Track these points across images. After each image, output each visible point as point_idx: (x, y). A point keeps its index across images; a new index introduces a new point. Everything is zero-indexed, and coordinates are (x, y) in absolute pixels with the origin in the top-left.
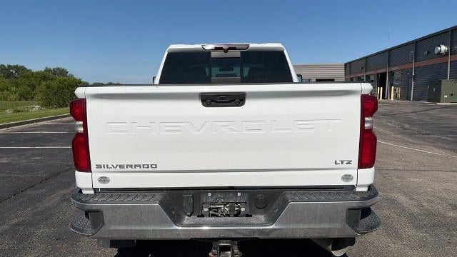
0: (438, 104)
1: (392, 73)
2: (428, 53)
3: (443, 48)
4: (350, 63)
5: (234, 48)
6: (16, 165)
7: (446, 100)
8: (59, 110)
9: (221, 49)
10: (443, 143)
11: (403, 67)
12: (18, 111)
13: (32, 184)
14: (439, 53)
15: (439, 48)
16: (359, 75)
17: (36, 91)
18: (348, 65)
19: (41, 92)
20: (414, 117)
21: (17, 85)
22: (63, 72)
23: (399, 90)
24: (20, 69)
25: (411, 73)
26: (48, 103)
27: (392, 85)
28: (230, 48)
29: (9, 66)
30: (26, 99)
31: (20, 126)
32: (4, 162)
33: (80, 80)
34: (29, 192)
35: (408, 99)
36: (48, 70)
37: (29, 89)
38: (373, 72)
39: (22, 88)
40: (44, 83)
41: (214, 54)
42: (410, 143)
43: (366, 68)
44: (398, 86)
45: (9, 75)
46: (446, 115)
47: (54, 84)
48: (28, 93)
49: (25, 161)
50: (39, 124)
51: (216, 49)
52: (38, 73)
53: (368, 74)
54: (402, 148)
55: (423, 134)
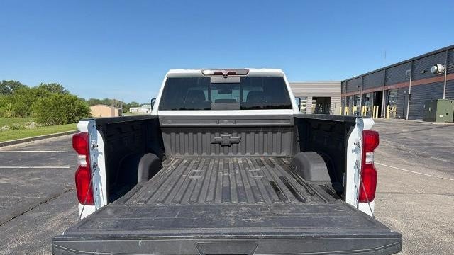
0: (434, 123)
1: (388, 92)
2: (425, 72)
3: (440, 68)
4: (347, 81)
5: (235, 74)
6: (15, 186)
7: (442, 120)
8: (56, 128)
9: (221, 74)
10: (437, 165)
11: (400, 86)
12: (15, 128)
13: (32, 206)
14: (436, 73)
15: (436, 67)
16: (355, 93)
17: (32, 107)
18: (345, 83)
19: (37, 108)
20: (409, 136)
21: (13, 102)
22: (58, 88)
23: (395, 109)
24: (15, 85)
25: (408, 92)
26: (44, 120)
27: (388, 103)
28: (229, 74)
29: (4, 82)
30: (22, 116)
31: (18, 145)
32: (3, 182)
33: (76, 96)
34: (29, 215)
35: (404, 117)
36: (43, 86)
37: (24, 105)
38: (369, 91)
39: (17, 105)
40: (40, 99)
41: (213, 80)
42: (405, 164)
43: (362, 86)
44: (393, 104)
45: (5, 91)
46: (441, 135)
47: (50, 101)
48: (24, 109)
49: (24, 182)
50: (36, 142)
51: (216, 74)
52: (33, 89)
53: (364, 92)
54: (397, 169)
55: (418, 155)
